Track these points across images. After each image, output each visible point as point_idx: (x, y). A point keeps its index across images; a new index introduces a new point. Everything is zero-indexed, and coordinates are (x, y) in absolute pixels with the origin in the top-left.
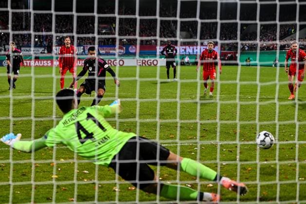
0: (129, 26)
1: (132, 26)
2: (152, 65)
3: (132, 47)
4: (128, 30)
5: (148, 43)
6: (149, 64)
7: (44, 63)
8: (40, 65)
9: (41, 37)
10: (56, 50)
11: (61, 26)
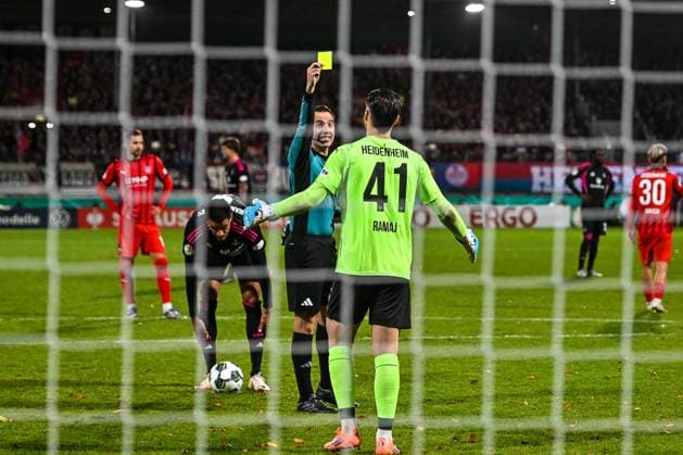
0: (445, 103)
1: (455, 103)
2: (519, 225)
3: (455, 168)
4: (442, 117)
5: (506, 156)
6: (510, 221)
7: (178, 219)
8: (167, 223)
9: (172, 135)
10: (218, 176)
11: (232, 103)
